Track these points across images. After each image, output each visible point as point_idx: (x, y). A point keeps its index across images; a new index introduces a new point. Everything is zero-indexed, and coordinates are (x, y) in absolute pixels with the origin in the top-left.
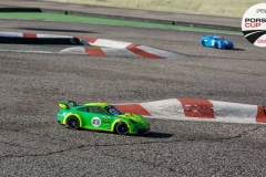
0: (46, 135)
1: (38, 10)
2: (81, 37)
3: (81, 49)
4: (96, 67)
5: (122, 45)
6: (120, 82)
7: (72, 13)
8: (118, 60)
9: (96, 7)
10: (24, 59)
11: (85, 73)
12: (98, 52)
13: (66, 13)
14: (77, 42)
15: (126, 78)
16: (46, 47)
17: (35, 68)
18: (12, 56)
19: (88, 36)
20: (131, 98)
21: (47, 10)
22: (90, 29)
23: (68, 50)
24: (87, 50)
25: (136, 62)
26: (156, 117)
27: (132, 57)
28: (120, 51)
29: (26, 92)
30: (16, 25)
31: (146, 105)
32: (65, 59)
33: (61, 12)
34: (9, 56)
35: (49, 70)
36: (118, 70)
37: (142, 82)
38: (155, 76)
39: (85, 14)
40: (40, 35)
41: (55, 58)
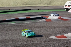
1: (30, 10)
2: (44, 16)
3: (44, 20)
4: (49, 25)
6: (57, 29)
7: (40, 9)
8: (56, 22)
9: (47, 6)
10: (27, 25)
11: (46, 27)
12: (50, 20)
13: (39, 9)
14: (43, 18)
15: (59, 27)
16: (34, 20)
17: (31, 27)
18: (24, 24)
19: (46, 16)
20: (61, 33)
21: (33, 9)
22: (46, 14)
23: (40, 21)
24: (46, 20)
25: (61, 22)
26: (69, 38)
27: (60, 21)
28: (56, 19)
30: (24, 15)
31: (66, 35)
32: (40, 23)
33: (37, 9)
34: (23, 24)
35: (35, 27)
36: (56, 25)
37: (64, 28)
38: (67, 26)
39: (44, 9)
40: (31, 17)
41: (37, 24)
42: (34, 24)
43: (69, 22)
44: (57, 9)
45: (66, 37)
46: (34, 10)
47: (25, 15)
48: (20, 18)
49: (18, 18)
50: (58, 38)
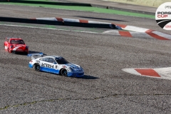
0: (93, 86)
1: (89, 5)
2: (116, 23)
3: (116, 32)
4: (126, 44)
5: (143, 30)
6: (141, 54)
7: (111, 8)
8: (140, 40)
9: (126, 4)
10: (79, 37)
11: (119, 47)
12: (127, 34)
13: (107, 8)
14: (114, 27)
15: (145, 52)
17: (87, 43)
18: (72, 34)
19: (121, 23)
20: (147, 65)
21: (95, 6)
22: (123, 19)
23: (108, 32)
24: (120, 32)
25: (151, 42)
26: (164, 78)
27: (149, 38)
28: (141, 34)
29: (81, 58)
30: (75, 14)
31: (158, 70)
32: (106, 37)
33: (104, 7)
34: (70, 34)
35: (95, 45)
36: (140, 46)
37: (155, 55)
38: (163, 51)
39: (119, 9)
40: (90, 22)
41: (100, 37)
42: (93, 36)
43: (167, 44)
44: (147, 13)
45: (157, 74)
46: (96, 8)
47: (78, 15)
48: (65, 19)
49: (62, 20)
50: (140, 75)
